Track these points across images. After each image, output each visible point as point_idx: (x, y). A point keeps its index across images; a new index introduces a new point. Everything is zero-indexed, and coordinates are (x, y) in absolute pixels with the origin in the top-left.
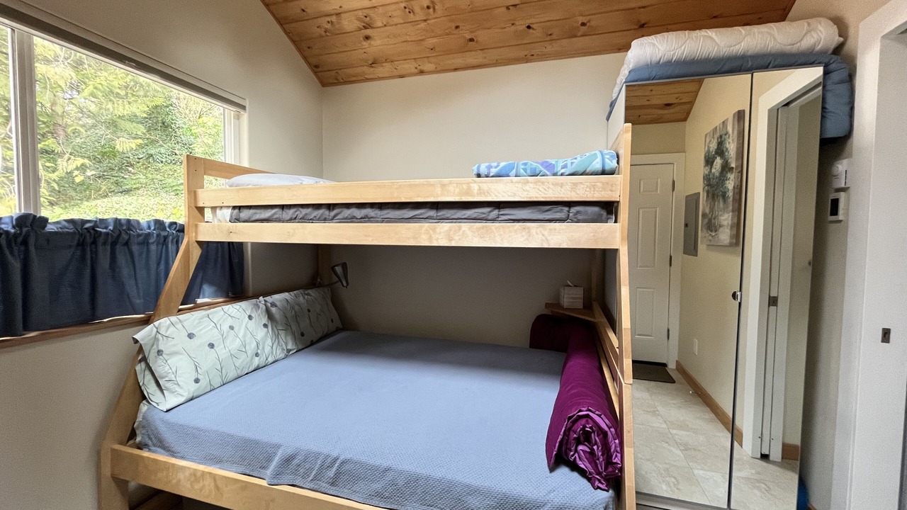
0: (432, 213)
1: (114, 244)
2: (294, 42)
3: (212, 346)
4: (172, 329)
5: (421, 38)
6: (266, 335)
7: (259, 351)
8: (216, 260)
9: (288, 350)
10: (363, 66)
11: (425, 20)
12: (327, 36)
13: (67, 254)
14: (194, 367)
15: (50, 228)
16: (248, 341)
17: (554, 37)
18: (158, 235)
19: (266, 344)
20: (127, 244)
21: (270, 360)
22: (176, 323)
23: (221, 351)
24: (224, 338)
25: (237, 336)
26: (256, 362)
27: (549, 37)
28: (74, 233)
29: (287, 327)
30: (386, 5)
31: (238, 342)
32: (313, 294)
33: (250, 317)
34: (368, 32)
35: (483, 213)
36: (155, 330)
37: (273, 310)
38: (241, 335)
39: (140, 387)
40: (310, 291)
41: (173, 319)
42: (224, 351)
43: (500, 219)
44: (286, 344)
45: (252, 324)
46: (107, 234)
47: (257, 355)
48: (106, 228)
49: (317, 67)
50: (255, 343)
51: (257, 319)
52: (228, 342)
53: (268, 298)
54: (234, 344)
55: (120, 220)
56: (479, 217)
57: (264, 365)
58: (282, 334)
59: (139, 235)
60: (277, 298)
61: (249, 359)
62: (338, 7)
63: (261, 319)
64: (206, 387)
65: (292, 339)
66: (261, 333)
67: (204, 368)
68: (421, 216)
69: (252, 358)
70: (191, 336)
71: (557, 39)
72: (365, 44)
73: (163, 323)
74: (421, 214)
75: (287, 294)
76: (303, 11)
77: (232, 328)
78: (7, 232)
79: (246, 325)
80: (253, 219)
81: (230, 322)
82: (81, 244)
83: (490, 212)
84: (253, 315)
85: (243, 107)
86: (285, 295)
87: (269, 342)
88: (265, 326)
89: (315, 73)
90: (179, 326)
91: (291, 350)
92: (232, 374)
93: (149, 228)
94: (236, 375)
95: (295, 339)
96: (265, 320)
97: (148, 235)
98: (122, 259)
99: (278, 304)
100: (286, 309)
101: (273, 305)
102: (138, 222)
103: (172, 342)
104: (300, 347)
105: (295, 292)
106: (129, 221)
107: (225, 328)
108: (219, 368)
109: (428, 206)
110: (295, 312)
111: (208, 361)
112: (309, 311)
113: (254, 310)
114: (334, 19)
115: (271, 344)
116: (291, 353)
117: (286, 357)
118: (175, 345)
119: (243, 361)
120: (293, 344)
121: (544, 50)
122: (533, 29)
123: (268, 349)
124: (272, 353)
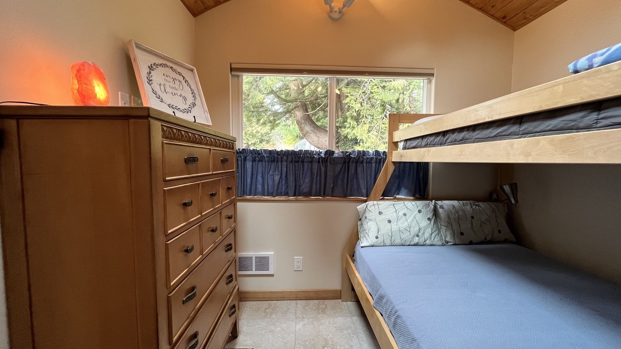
0: (515, 128)
1: (357, 163)
2: (480, 9)
3: (390, 221)
4: (373, 207)
6: (428, 226)
7: (420, 234)
8: (409, 174)
9: (446, 241)
13: (340, 166)
14: (377, 230)
15: (336, 155)
16: (413, 225)
18: (376, 159)
19: (427, 231)
20: (362, 162)
21: (428, 242)
22: (376, 205)
23: (394, 226)
24: (398, 219)
25: (407, 220)
26: (416, 240)
28: (342, 157)
29: (449, 224)
31: (406, 224)
32: (482, 206)
33: (420, 211)
35: (574, 121)
36: (366, 206)
37: (440, 210)
38: (409, 221)
39: (358, 232)
40: (481, 204)
41: (375, 202)
42: (396, 227)
43: (599, 125)
44: (446, 237)
45: (419, 216)
46: (354, 157)
47: (418, 236)
48: (355, 155)
49: (504, 18)
50: (418, 228)
51: (425, 214)
52: (400, 223)
53: (439, 203)
54: (403, 224)
55: (360, 151)
56: (566, 126)
57: (422, 243)
58: (443, 229)
59: (367, 158)
60: (446, 203)
61: (411, 236)
63: (428, 214)
64: (381, 243)
65: (451, 234)
66: (424, 223)
67: (382, 232)
68: (504, 133)
69: (413, 237)
70: (380, 213)
73: (370, 203)
74: (504, 131)
75: (456, 201)
77: (405, 215)
78: (322, 157)
79: (416, 215)
80: (410, 147)
81: (405, 211)
82: (345, 162)
83: (583, 117)
84: (423, 210)
85: (432, 75)
86: (455, 203)
87: (429, 231)
88: (429, 219)
89: (505, 23)
90: (376, 207)
91: (448, 242)
92: (398, 241)
93: (373, 154)
94: (400, 243)
95: (453, 235)
96: (430, 215)
97: (372, 158)
98: (359, 170)
99: (445, 207)
100: (451, 212)
101: (442, 207)
102: (368, 152)
103: (372, 214)
104: (457, 242)
105: (464, 202)
106: (363, 151)
107: (401, 214)
108: (390, 235)
109: (512, 122)
110: (459, 215)
111: (386, 228)
112: (472, 217)
113: (425, 207)
115: (430, 233)
116: (449, 244)
117: (443, 245)
118: (372, 216)
119: (407, 236)
120: (451, 238)
123: (427, 235)
124: (430, 238)
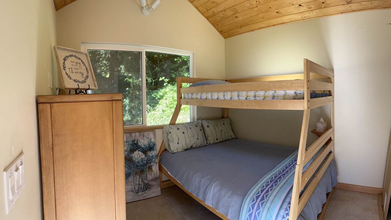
2: (212, 24)
5: (257, 14)
7: (198, 138)
10: (237, 28)
11: (257, 7)
12: (223, 19)
17: (312, 9)
27: (310, 9)
30: (241, 3)
33: (196, 126)
34: (237, 15)
49: (221, 32)
62: (224, 8)
70: (178, 129)
71: (314, 10)
72: (236, 20)
76: (213, 12)
77: (190, 128)
89: (221, 34)
107: (188, 128)
114: (223, 12)
121: (310, 14)
122: (302, 6)
